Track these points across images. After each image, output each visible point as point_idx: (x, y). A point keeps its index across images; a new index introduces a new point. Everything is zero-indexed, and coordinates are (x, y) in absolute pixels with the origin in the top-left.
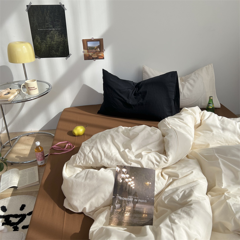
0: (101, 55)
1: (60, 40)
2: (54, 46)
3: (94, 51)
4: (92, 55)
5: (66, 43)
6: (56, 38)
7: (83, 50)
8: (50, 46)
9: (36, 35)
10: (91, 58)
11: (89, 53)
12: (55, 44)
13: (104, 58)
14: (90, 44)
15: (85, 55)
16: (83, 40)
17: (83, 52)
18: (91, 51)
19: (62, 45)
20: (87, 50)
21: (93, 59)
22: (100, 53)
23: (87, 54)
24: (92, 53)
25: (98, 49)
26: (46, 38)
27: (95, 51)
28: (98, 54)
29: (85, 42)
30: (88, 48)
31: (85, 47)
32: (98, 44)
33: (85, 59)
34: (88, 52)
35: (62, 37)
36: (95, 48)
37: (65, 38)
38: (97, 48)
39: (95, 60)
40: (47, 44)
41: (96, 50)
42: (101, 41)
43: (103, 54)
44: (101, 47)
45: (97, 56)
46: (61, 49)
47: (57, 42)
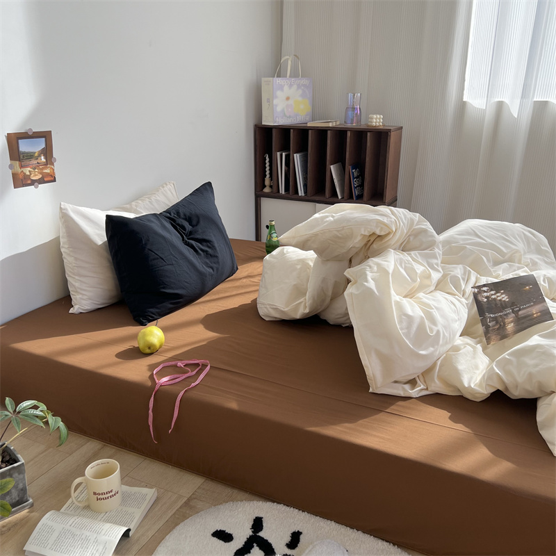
0: (47, 171)
3: (34, 162)
4: (31, 174)
7: (9, 162)
10: (29, 182)
11: (24, 170)
13: (55, 178)
14: (24, 146)
15: (14, 176)
16: (9, 136)
17: (11, 167)
18: (27, 162)
20: (18, 162)
21: (33, 183)
22: (46, 168)
23: (20, 170)
24: (29, 169)
25: (42, 157)
28: (43, 169)
29: (13, 141)
30: (21, 157)
31: (15, 153)
32: (40, 144)
33: (16, 186)
34: (21, 167)
36: (36, 155)
38: (39, 156)
39: (36, 187)
41: (37, 159)
42: (46, 136)
43: (53, 170)
44: (48, 152)
45: (41, 176)
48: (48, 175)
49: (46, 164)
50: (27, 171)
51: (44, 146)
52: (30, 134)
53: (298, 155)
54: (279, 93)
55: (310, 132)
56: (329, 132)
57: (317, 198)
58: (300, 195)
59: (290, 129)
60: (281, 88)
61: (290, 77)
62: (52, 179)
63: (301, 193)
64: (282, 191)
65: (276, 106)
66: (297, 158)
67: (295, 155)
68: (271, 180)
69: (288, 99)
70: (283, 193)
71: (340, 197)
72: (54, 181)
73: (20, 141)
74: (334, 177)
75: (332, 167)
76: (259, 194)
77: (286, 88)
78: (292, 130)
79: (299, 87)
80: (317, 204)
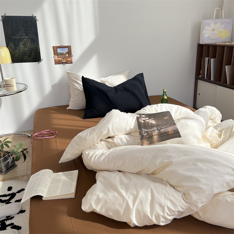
0: (69, 59)
1: (32, 47)
2: (27, 52)
3: (63, 56)
4: (62, 60)
5: (38, 49)
6: (28, 45)
7: (53, 55)
8: (23, 52)
9: (10, 42)
10: (61, 63)
11: (59, 59)
12: (28, 50)
13: (72, 62)
14: (59, 51)
15: (55, 60)
16: (53, 47)
17: (54, 57)
18: (60, 56)
19: (34, 51)
20: (57, 56)
21: (62, 63)
24: (61, 58)
26: (20, 45)
28: (67, 59)
29: (55, 49)
30: (58, 54)
31: (56, 53)
32: (66, 50)
33: (55, 64)
34: (58, 57)
35: (34, 44)
36: (64, 54)
37: (37, 45)
38: (66, 54)
39: (64, 65)
40: (20, 51)
41: (65, 55)
42: (69, 47)
43: (72, 59)
44: (69, 53)
45: (66, 61)
46: (33, 55)
47: (29, 48)
48: (69, 61)
49: (69, 57)
50: (60, 59)
51: (68, 51)
52: (62, 46)
53: (213, 59)
54: (207, 27)
55: (218, 47)
56: (225, 47)
57: (218, 83)
58: (211, 80)
59: (210, 46)
60: (209, 25)
61: (216, 18)
62: (71, 62)
63: (212, 79)
67: (211, 59)
69: (213, 30)
70: (206, 78)
71: (228, 84)
72: (72, 63)
73: (58, 49)
74: (227, 72)
75: (226, 67)
76: (197, 78)
77: (212, 25)
78: (211, 46)
79: (222, 23)
80: (218, 86)
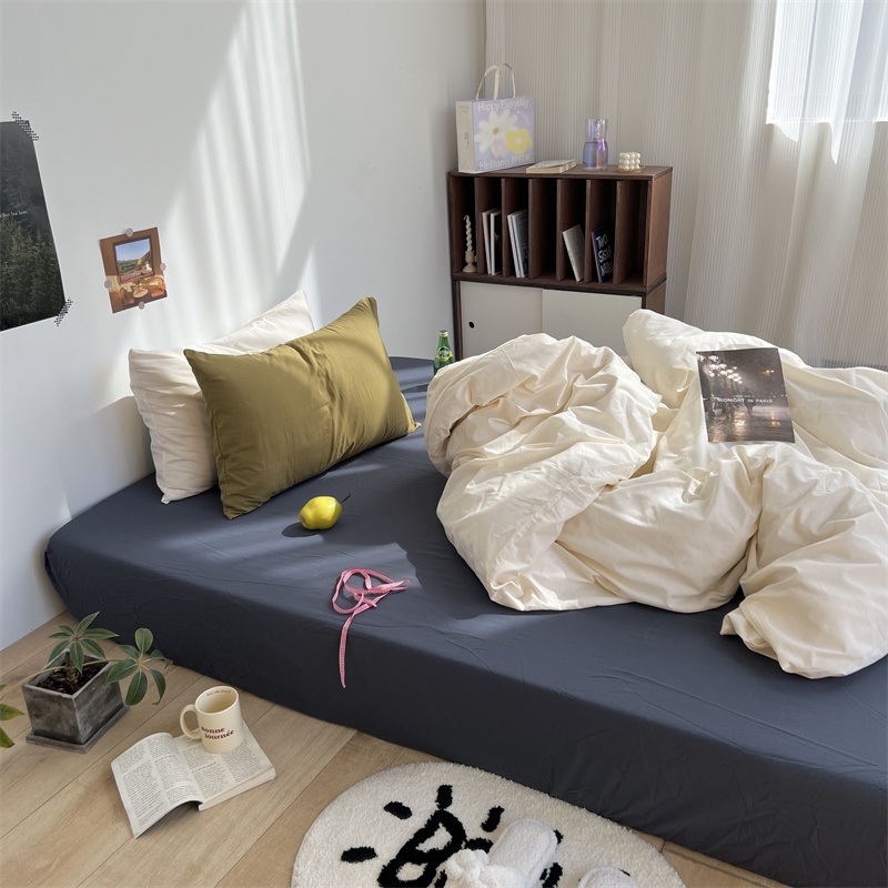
0: (156, 283)
1: (29, 254)
2: (13, 281)
3: (136, 273)
4: (133, 291)
5: (53, 262)
6: (15, 248)
7: (104, 278)
10: (132, 302)
11: (125, 286)
12: (16, 272)
13: (165, 291)
14: (124, 254)
15: (112, 295)
16: (103, 243)
17: (107, 284)
18: (126, 276)
19: (38, 272)
20: (116, 277)
21: (137, 302)
22: (152, 280)
23: (119, 288)
24: (131, 284)
25: (148, 266)
27: (139, 273)
28: (148, 281)
29: (109, 247)
30: (120, 268)
31: (112, 267)
32: (144, 248)
33: (115, 310)
34: (121, 282)
35: (35, 240)
36: (139, 263)
37: (48, 245)
38: (143, 264)
39: (142, 308)
41: (140, 269)
42: (151, 235)
43: (163, 281)
44: (153, 257)
45: (146, 292)
46: (38, 290)
47: (20, 264)
48: (156, 288)
49: (153, 274)
50: (128, 286)
51: (148, 250)
52: (130, 236)
53: (514, 217)
54: (482, 124)
55: (530, 181)
56: (559, 182)
57: (544, 281)
58: (518, 276)
59: (500, 178)
60: (485, 116)
61: (498, 98)
62: (162, 293)
63: (520, 273)
64: (492, 270)
65: (479, 144)
66: (512, 221)
67: (509, 217)
68: (475, 254)
69: (496, 131)
70: (493, 274)
71: (578, 279)
72: (165, 295)
73: (117, 247)
74: (569, 248)
75: (565, 233)
76: (458, 276)
77: (493, 115)
78: (503, 180)
79: (513, 111)
80: (545, 291)
